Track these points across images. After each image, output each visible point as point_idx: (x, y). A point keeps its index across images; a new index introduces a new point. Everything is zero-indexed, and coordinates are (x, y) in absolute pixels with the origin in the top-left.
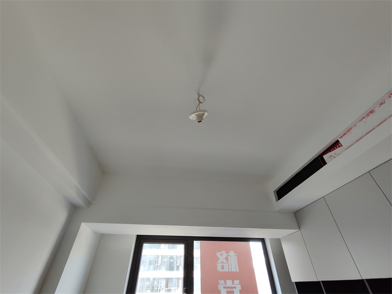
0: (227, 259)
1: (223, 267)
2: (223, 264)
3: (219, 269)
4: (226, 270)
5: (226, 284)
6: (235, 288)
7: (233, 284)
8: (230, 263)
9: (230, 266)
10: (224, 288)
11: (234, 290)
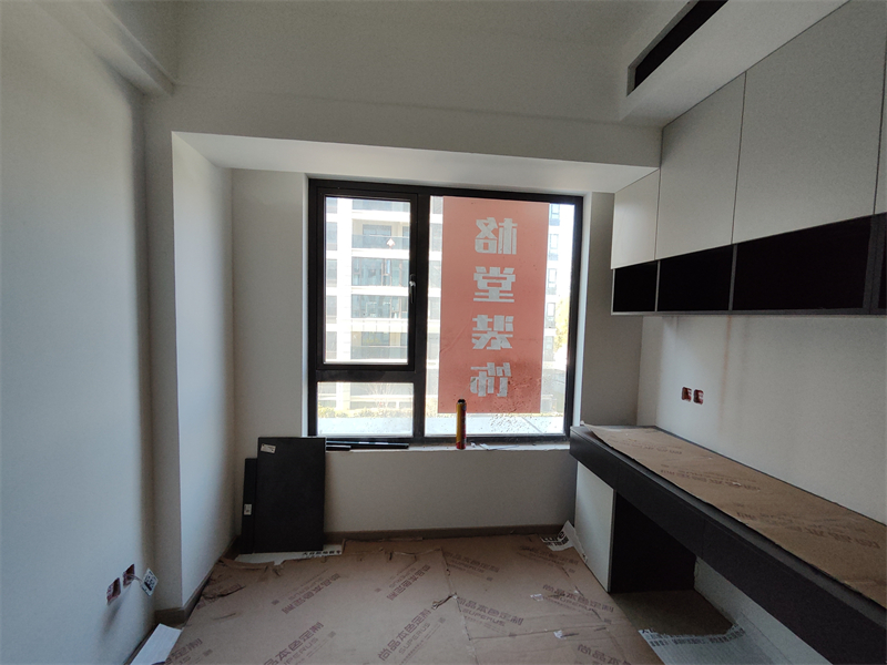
0: (496, 232)
1: (486, 246)
2: (486, 241)
3: (479, 248)
4: (492, 250)
5: (488, 272)
6: (505, 279)
7: (502, 273)
8: (500, 240)
9: (500, 245)
10: (484, 278)
11: (502, 282)
